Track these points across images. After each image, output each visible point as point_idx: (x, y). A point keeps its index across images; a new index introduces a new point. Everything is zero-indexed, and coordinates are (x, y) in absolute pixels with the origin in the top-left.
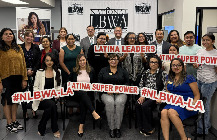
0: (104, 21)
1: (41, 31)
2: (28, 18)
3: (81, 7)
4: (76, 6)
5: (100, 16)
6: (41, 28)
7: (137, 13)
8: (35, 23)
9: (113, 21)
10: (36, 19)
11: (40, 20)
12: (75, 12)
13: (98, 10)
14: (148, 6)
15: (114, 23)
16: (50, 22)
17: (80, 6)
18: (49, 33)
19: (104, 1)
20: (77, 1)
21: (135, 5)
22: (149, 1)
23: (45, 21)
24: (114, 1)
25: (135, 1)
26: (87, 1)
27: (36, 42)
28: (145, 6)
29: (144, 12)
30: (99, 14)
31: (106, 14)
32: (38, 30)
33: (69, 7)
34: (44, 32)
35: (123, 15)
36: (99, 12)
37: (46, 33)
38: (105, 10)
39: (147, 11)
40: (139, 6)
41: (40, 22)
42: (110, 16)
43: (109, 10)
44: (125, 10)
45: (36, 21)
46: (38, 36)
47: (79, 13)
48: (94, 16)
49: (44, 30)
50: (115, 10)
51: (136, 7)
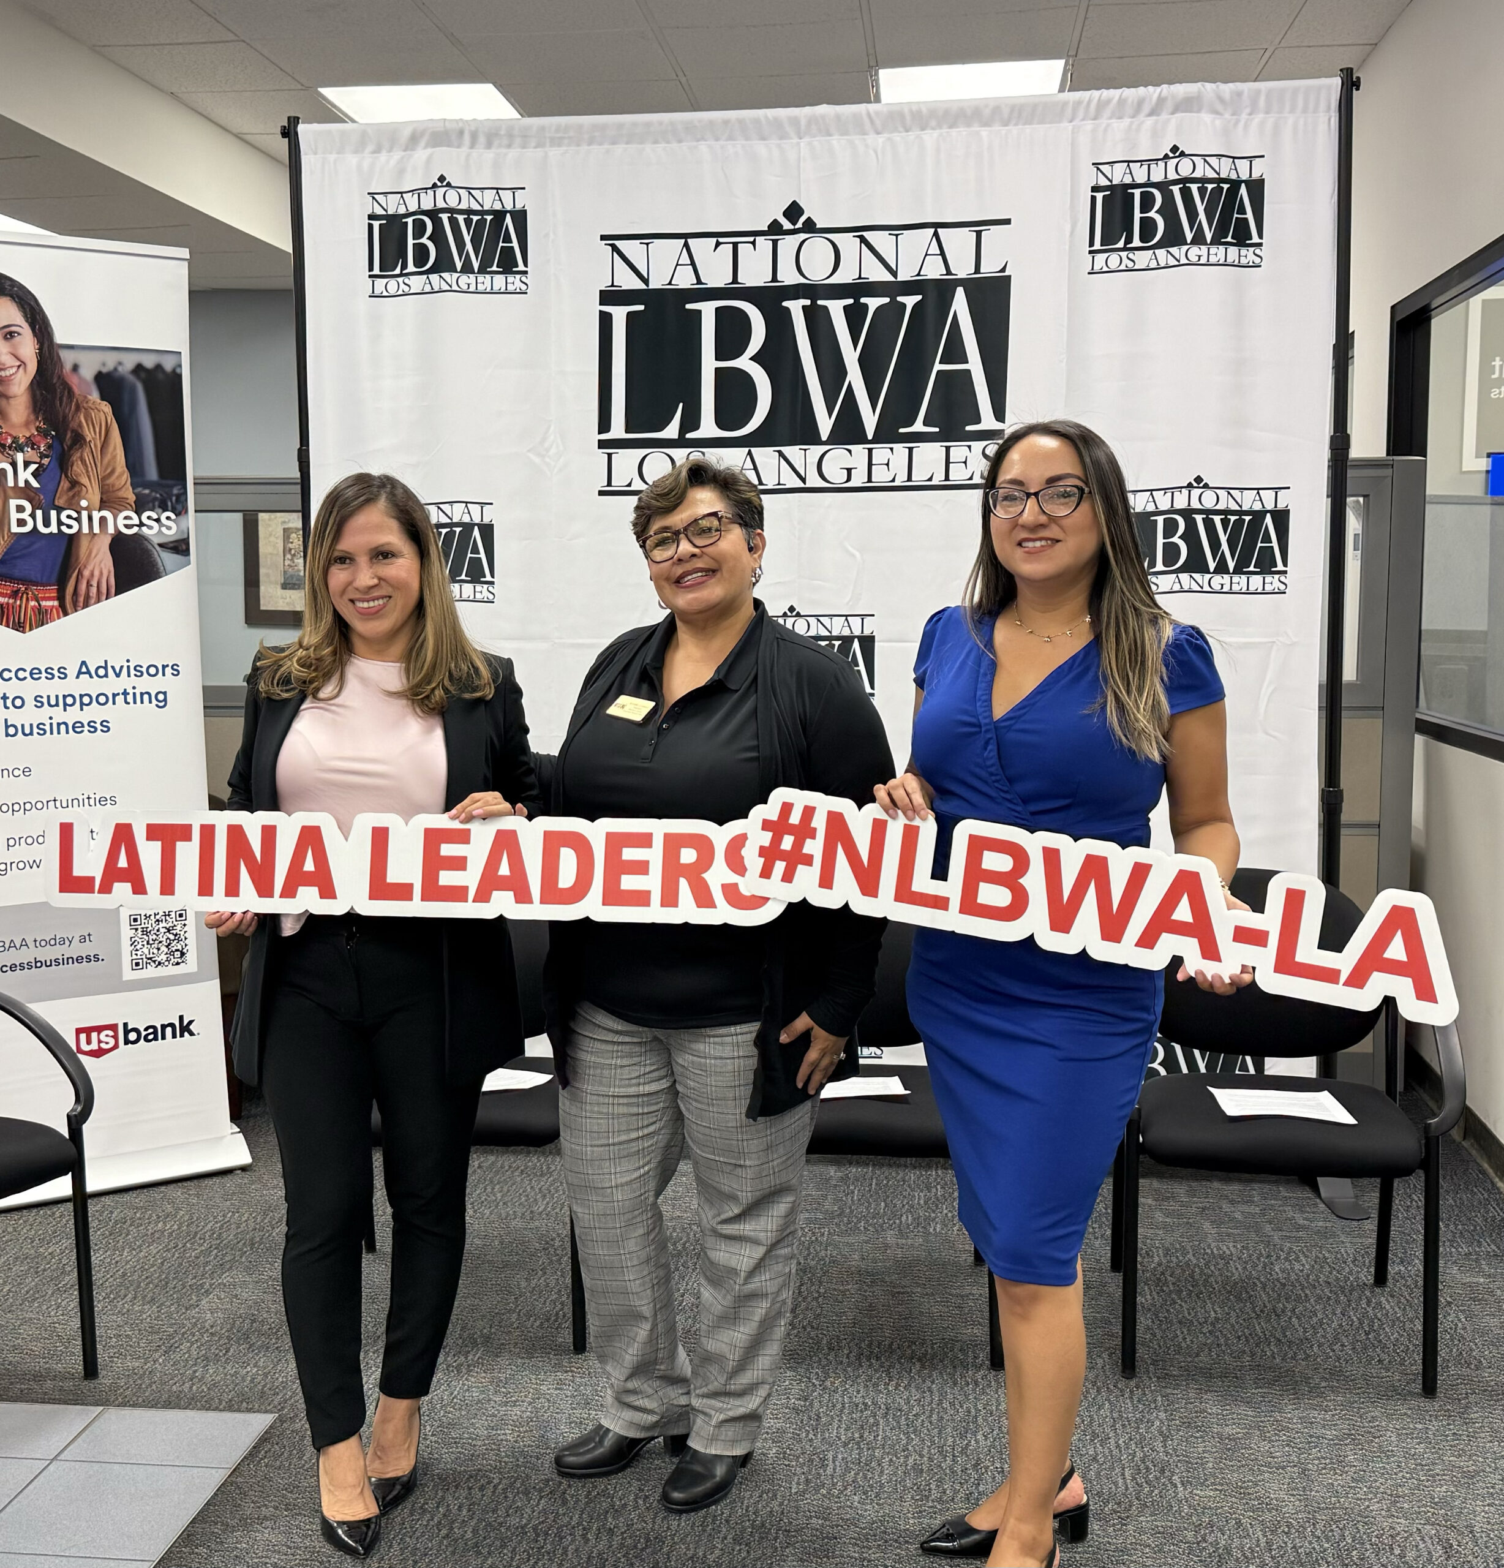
0: (744, 362)
1: (78, 468)
3: (499, 215)
4: (452, 201)
5: (708, 310)
6: (79, 440)
7: (1114, 260)
9: (851, 356)
10: (28, 346)
11: (68, 359)
12: (443, 264)
13: (685, 236)
14: (1235, 184)
15: (855, 377)
17: (489, 201)
18: (175, 491)
19: (747, 139)
20: (459, 147)
21: (1092, 178)
22: (1246, 127)
23: (120, 369)
24: (857, 139)
25: (1089, 125)
26: (559, 145)
27: (28, 582)
28: (1203, 180)
29: (1195, 251)
30: (699, 282)
31: (774, 279)
32: (42, 457)
33: (372, 217)
34: (110, 481)
35: (960, 292)
36: (693, 263)
37: (132, 498)
38: (761, 241)
39: (1229, 239)
40: (1128, 180)
41: (74, 381)
42: (808, 302)
43: (803, 236)
44: (979, 234)
45: (23, 364)
46: (53, 528)
47: (485, 281)
48: (641, 308)
49: (114, 457)
50: (863, 240)
51: (1099, 196)
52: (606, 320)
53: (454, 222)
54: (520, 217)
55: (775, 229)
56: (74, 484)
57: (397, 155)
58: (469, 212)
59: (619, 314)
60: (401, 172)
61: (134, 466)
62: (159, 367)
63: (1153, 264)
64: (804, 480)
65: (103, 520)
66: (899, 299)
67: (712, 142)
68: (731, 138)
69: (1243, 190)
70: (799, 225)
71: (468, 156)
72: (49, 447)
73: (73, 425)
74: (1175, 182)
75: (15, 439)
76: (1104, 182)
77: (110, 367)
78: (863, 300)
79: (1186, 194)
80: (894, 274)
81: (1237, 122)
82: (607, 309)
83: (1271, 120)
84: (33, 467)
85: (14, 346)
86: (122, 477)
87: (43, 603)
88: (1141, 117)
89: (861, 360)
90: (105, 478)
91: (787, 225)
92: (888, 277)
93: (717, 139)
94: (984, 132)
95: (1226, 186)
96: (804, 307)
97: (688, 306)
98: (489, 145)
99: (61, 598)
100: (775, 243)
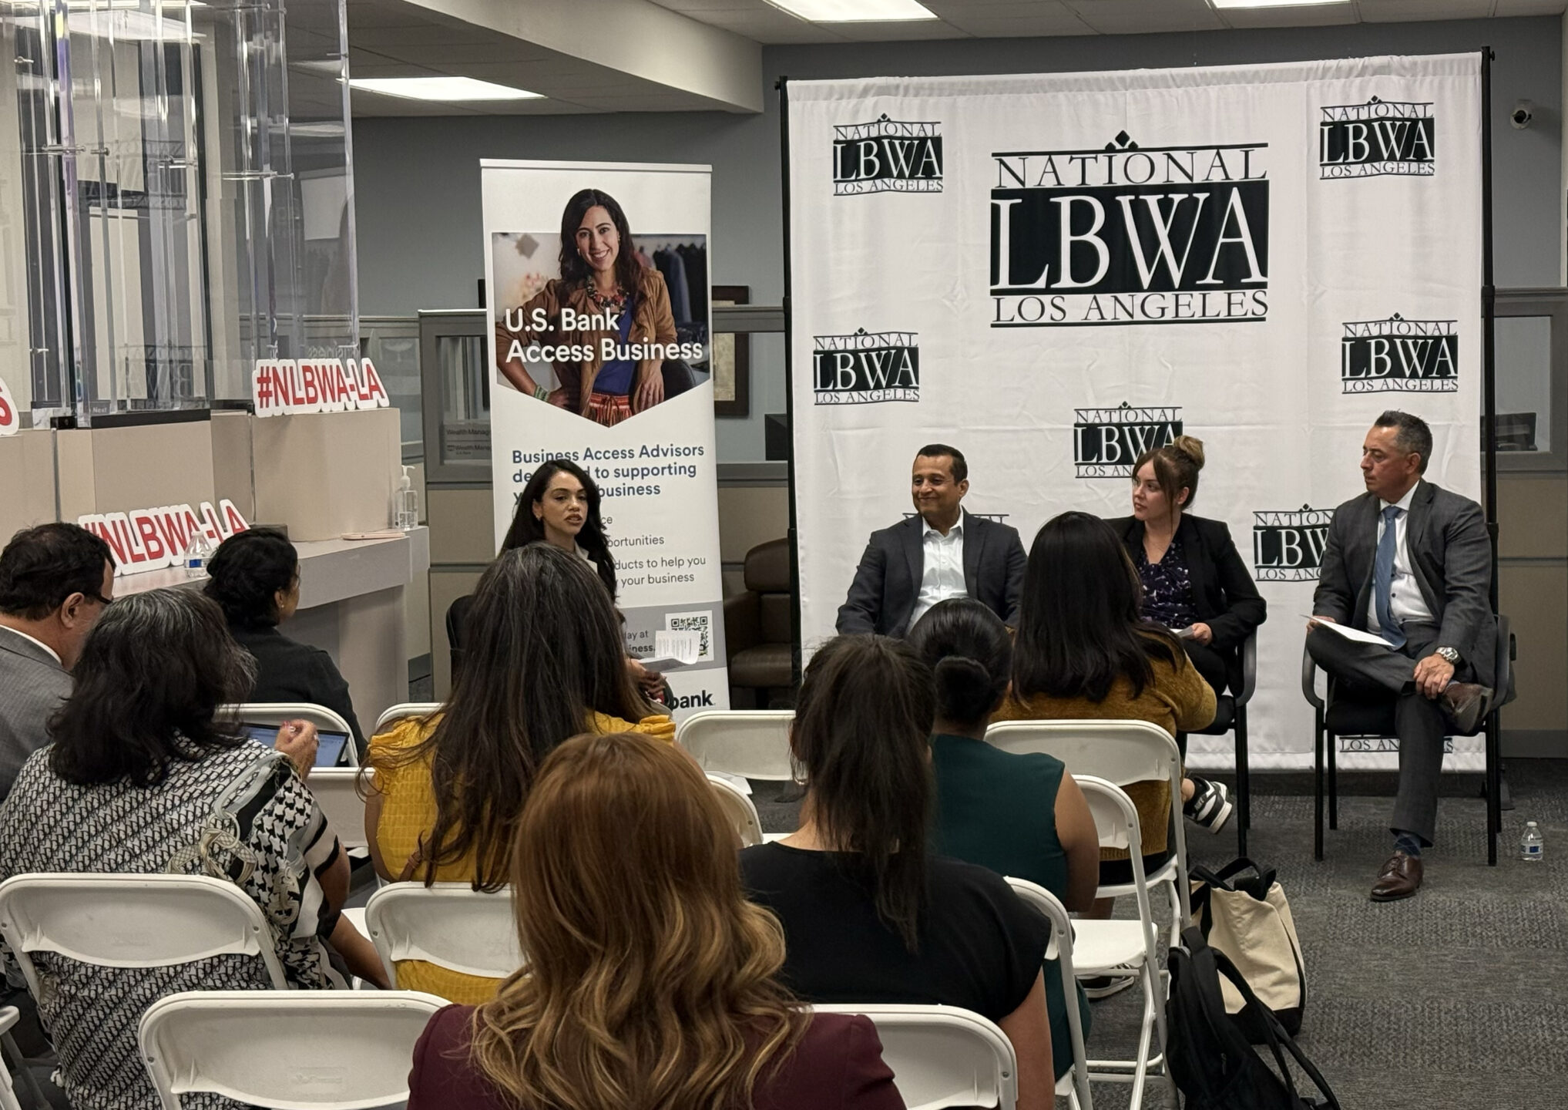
0: (1090, 237)
1: (642, 316)
2: (558, 229)
3: (923, 141)
4: (891, 130)
5: (1065, 203)
6: (643, 297)
7: (1337, 171)
8: (608, 262)
9: (1163, 232)
10: (613, 237)
11: (637, 243)
12: (885, 173)
13: (1050, 154)
14: (1415, 122)
15: (1166, 247)
16: (703, 252)
17: (916, 131)
18: (702, 329)
19: (1091, 90)
20: (896, 95)
21: (1320, 117)
22: (1421, 83)
23: (669, 249)
24: (1164, 91)
25: (1318, 83)
26: (964, 95)
27: (613, 394)
28: (1394, 119)
29: (1390, 166)
30: (1059, 183)
31: (1110, 181)
32: (621, 309)
33: (836, 142)
34: (662, 324)
35: (1235, 191)
36: (1055, 171)
37: (675, 335)
38: (1100, 156)
39: (1411, 158)
40: (1344, 118)
41: (640, 259)
42: (1133, 197)
43: (1129, 154)
44: (1247, 153)
45: (610, 249)
46: (627, 357)
47: (913, 184)
48: (1020, 201)
49: (665, 309)
50: (1170, 157)
51: (1326, 129)
52: (995, 211)
53: (892, 146)
54: (937, 142)
55: (1110, 149)
56: (640, 327)
57: (854, 101)
58: (902, 138)
59: (1005, 205)
60: (856, 112)
61: (677, 314)
62: (693, 246)
63: (1363, 173)
64: (1131, 316)
65: (657, 350)
66: (1195, 195)
67: (1066, 93)
68: (1080, 90)
69: (1420, 125)
70: (1126, 146)
71: (901, 104)
72: (625, 303)
73: (640, 288)
74: (1376, 120)
75: (605, 299)
76: (1329, 120)
77: (663, 247)
78: (1170, 196)
79: (1383, 128)
80: (1191, 178)
81: (1415, 81)
82: (996, 202)
83: (1437, 80)
84: (616, 317)
85: (606, 238)
86: (669, 321)
87: (621, 407)
88: (1351, 78)
89: (1170, 236)
90: (658, 323)
91: (1118, 147)
92: (1187, 181)
93: (1070, 91)
94: (1249, 87)
95: (1408, 123)
96: (1131, 201)
97: (1052, 200)
98: (916, 95)
99: (631, 403)
100: (1110, 158)
